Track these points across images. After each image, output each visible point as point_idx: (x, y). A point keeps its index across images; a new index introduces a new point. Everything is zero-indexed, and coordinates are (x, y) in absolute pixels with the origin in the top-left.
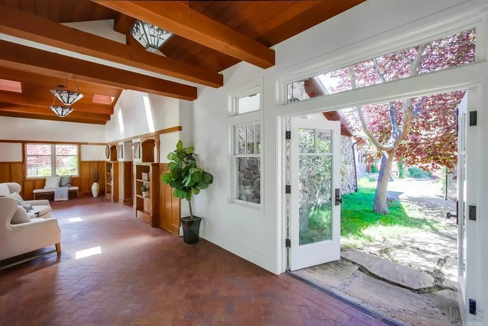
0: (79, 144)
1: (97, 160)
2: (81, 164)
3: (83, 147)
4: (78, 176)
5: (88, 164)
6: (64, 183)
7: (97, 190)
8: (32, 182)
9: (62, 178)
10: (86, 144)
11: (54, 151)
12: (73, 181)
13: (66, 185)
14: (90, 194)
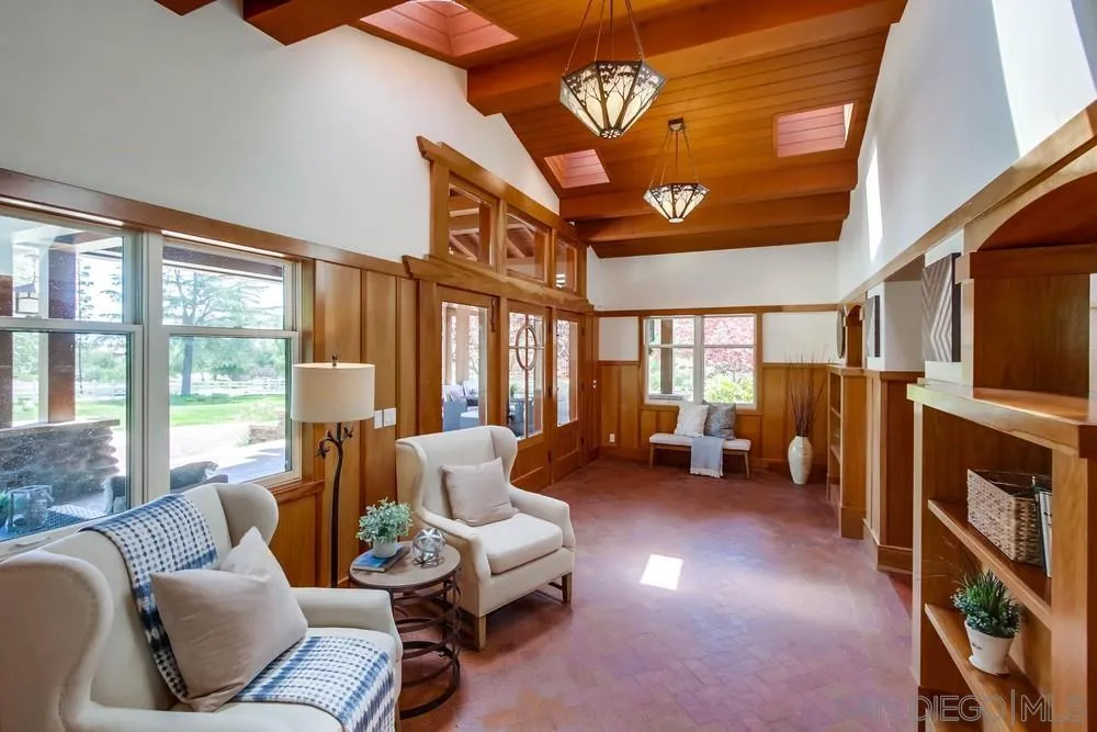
0: (759, 311)
1: (807, 360)
2: (764, 371)
3: (769, 317)
4: (754, 407)
5: (783, 372)
6: (715, 427)
7: (805, 463)
8: (654, 413)
9: (711, 410)
10: (778, 309)
11: (700, 334)
12: (738, 421)
13: (720, 431)
14: (783, 470)
